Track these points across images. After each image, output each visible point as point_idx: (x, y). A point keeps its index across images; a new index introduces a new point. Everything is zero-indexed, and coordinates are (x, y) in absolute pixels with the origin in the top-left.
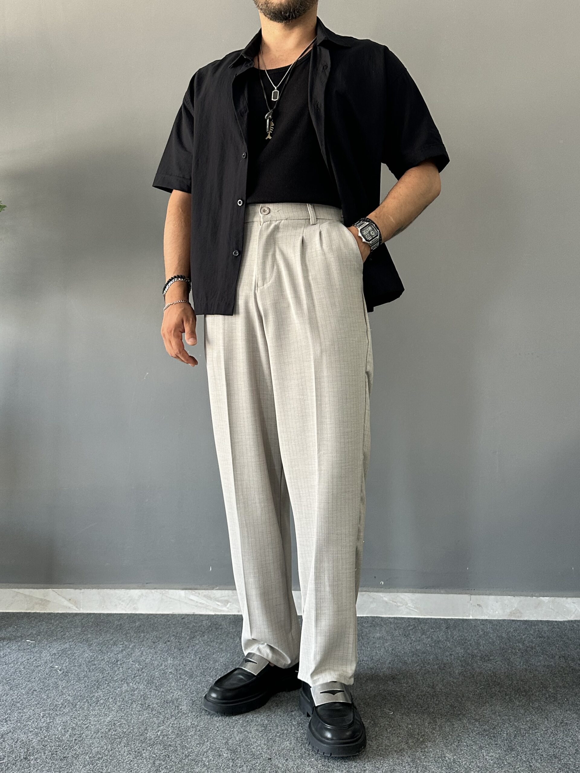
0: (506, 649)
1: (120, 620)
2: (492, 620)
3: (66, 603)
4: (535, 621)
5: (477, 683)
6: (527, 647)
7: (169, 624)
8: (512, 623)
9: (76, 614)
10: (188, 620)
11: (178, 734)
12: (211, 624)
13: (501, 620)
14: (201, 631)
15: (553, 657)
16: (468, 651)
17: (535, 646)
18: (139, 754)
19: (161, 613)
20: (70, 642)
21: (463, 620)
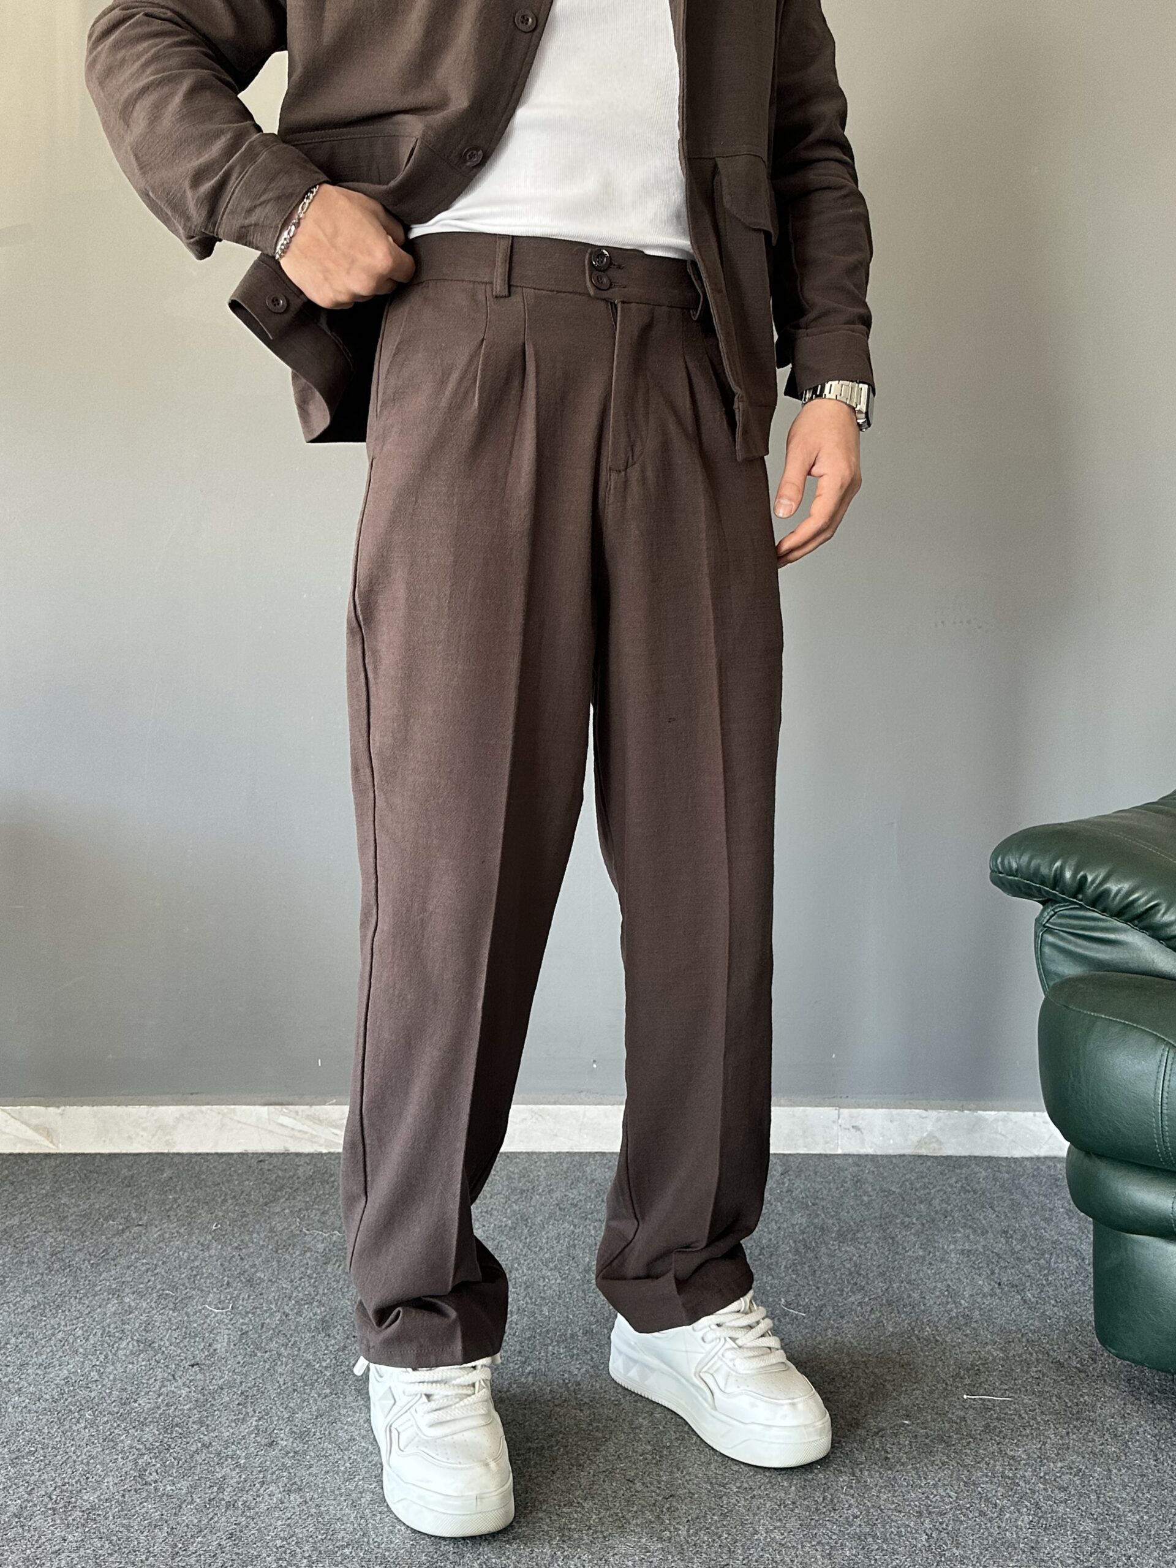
0: (893, 1216)
1: (132, 1166)
2: (877, 1156)
3: (30, 1134)
4: (965, 1157)
5: (818, 1288)
6: (936, 1212)
7: (230, 1175)
8: (917, 1163)
9: (48, 1156)
10: (270, 1164)
11: (196, 1401)
12: (314, 1173)
13: (895, 1156)
14: (291, 1188)
15: (984, 1233)
16: (816, 1221)
17: (952, 1211)
18: (111, 1442)
19: (219, 1151)
20: (21, 1214)
21: (820, 1155)
